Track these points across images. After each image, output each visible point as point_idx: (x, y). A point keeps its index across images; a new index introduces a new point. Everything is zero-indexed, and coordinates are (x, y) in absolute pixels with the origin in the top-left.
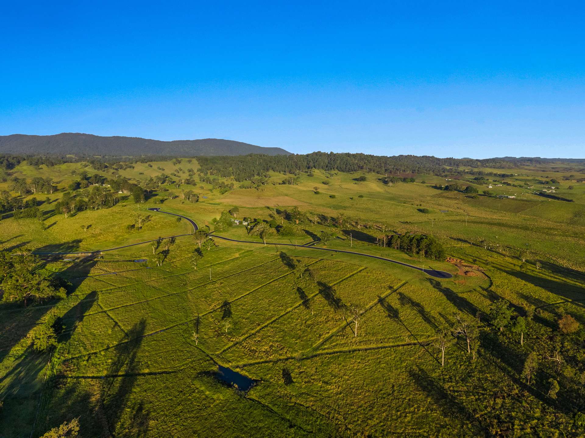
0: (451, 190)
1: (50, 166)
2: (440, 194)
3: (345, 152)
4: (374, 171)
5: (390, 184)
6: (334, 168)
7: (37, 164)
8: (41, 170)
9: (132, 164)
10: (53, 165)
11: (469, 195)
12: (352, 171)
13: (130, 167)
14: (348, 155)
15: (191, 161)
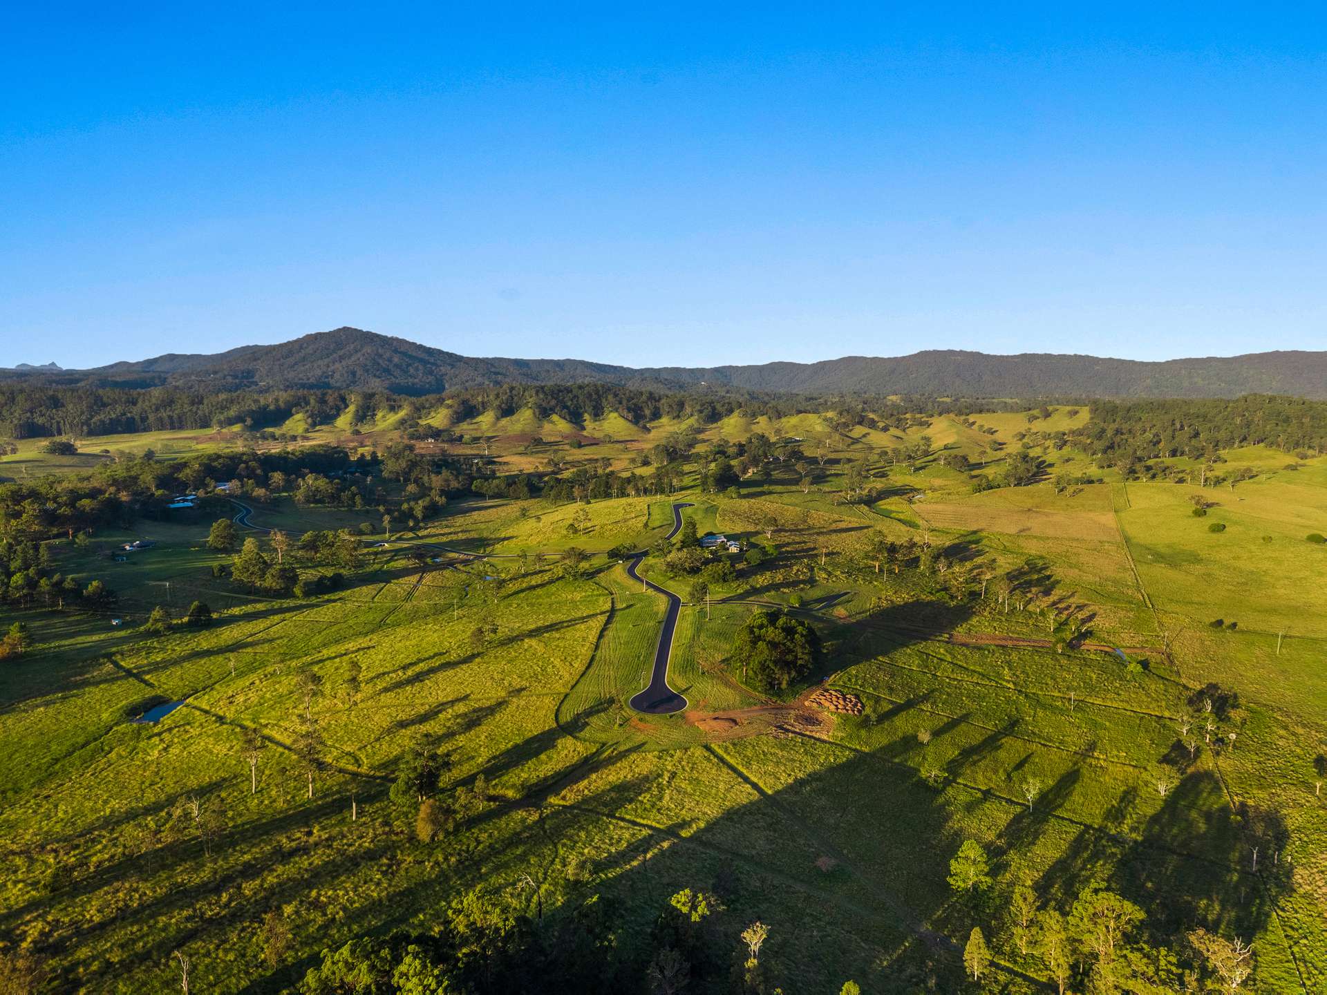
7: (754, 415)
10: (779, 417)
15: (1076, 413)
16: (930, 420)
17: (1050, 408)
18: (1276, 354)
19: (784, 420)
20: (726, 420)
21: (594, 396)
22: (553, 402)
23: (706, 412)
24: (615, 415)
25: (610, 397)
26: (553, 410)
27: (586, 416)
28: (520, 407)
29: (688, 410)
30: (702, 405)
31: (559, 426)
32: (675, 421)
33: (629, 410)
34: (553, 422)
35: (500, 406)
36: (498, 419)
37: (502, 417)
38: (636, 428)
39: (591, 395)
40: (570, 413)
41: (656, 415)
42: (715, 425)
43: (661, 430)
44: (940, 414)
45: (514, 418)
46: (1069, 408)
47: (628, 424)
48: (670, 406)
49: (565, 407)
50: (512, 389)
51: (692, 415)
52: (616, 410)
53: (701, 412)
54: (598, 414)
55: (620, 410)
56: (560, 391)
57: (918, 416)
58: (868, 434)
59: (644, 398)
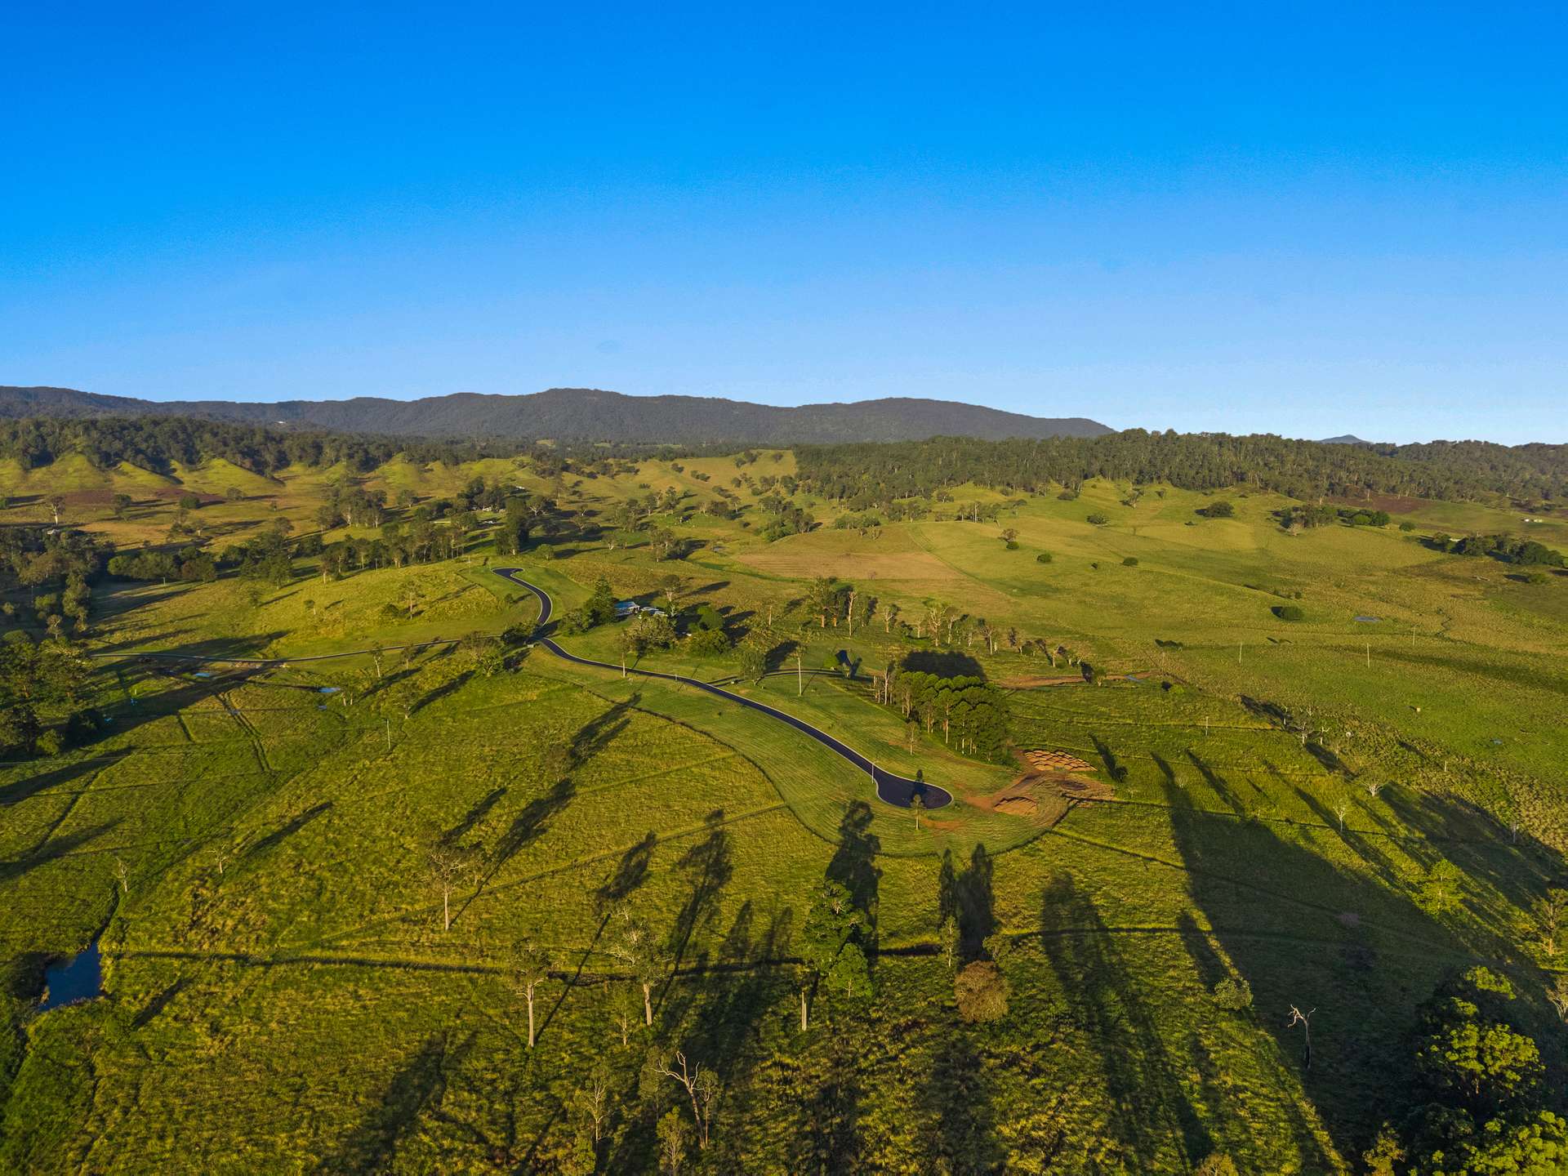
0: (1474, 554)
1: (450, 466)
2: (1429, 565)
3: (1215, 432)
4: (1276, 489)
5: (1296, 528)
6: (1159, 478)
7: (423, 460)
8: (428, 475)
9: (636, 461)
10: (457, 463)
11: (1526, 570)
12: (1213, 485)
13: (629, 470)
14: (1221, 440)
15: (781, 457)
16: (637, 466)
17: (754, 452)
18: (891, 400)
19: (463, 466)
20: (384, 468)
21: (181, 436)
22: (118, 445)
23: (356, 459)
24: (222, 461)
25: (207, 437)
26: (120, 456)
27: (175, 464)
28: (58, 452)
29: (329, 452)
30: (350, 448)
31: (135, 479)
32: (313, 469)
33: (244, 454)
34: (124, 474)
35: (25, 451)
36: (26, 470)
37: (33, 467)
38: (263, 479)
39: (175, 433)
40: (150, 460)
41: (283, 461)
42: (372, 474)
43: (298, 481)
44: (645, 460)
45: (56, 466)
46: (772, 452)
47: (250, 475)
48: (303, 449)
49: (138, 451)
50: (38, 425)
51: (337, 460)
52: (222, 455)
53: (350, 456)
54: (192, 459)
55: (229, 454)
56: (123, 428)
57: (622, 461)
58: (580, 482)
59: (258, 438)
